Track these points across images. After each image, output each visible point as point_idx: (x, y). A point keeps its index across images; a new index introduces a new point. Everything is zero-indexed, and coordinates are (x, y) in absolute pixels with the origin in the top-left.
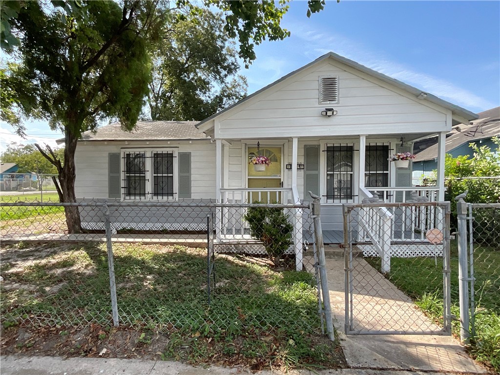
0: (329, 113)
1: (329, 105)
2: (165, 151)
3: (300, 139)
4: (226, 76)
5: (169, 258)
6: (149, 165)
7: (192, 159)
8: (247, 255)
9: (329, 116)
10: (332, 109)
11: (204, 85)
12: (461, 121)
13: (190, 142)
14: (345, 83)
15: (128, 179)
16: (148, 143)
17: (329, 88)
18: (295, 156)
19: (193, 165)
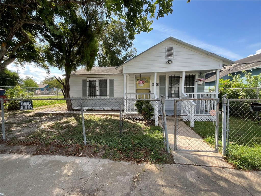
0: (170, 62)
1: (169, 59)
2: (104, 79)
3: (158, 73)
4: (128, 48)
5: (105, 120)
6: (98, 84)
7: (115, 82)
8: (136, 119)
11: (119, 52)
12: (227, 65)
13: (114, 75)
14: (177, 49)
15: (90, 90)
16: (97, 75)
17: (170, 52)
18: (156, 80)
19: (115, 84)
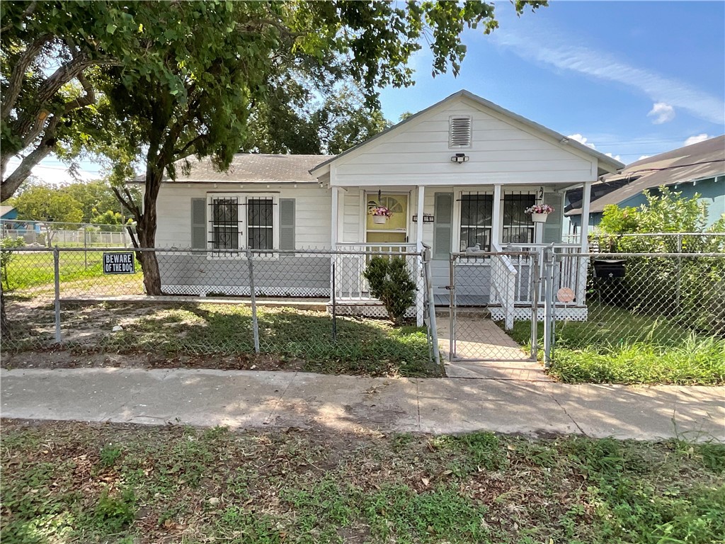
0: (460, 159)
1: (459, 149)
2: (263, 196)
6: (242, 213)
7: (297, 207)
9: (460, 163)
10: (464, 155)
12: (608, 170)
13: (295, 186)
14: (479, 124)
15: (216, 231)
16: (242, 186)
17: (461, 130)
18: (422, 206)
19: (297, 215)
